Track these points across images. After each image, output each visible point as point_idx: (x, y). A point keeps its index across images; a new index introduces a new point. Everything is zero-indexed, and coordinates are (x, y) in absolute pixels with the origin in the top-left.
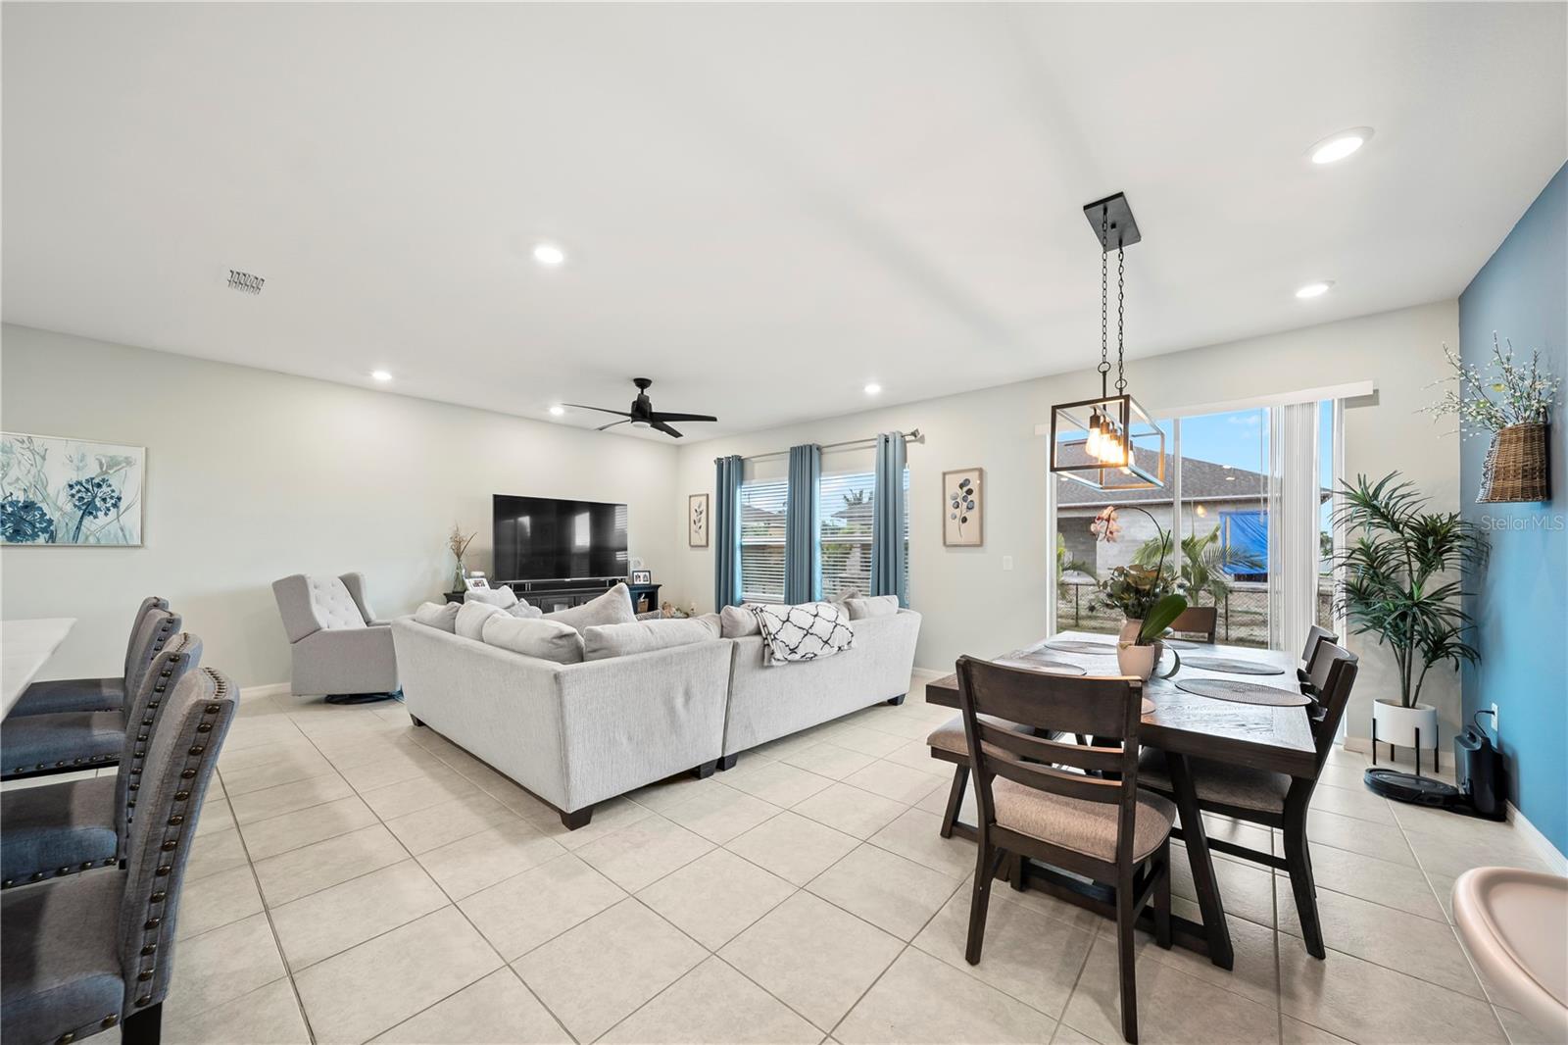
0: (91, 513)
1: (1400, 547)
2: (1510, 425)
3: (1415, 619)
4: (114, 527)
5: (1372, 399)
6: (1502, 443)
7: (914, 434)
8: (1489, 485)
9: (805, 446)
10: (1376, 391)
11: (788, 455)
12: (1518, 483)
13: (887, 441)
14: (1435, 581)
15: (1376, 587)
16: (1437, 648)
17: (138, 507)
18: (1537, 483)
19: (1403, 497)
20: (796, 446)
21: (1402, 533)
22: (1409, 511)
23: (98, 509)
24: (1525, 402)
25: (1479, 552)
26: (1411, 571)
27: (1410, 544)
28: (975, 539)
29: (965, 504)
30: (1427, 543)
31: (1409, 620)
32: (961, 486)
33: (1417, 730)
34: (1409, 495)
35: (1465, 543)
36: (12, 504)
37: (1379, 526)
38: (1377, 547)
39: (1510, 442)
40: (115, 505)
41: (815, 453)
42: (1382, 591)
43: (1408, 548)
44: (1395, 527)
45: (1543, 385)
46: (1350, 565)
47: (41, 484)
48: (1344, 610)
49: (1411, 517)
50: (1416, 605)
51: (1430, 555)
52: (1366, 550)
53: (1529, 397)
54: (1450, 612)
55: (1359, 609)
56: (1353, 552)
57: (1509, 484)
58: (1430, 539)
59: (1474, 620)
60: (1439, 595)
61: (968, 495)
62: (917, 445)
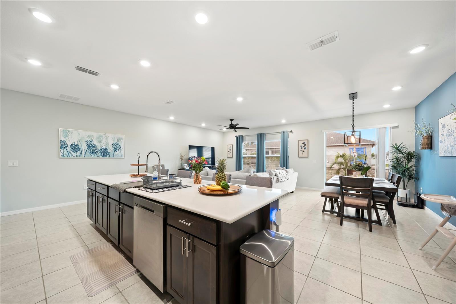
0: (116, 151)
1: (403, 158)
2: (425, 136)
3: (406, 172)
4: (120, 154)
5: (397, 127)
6: (424, 139)
7: (291, 131)
8: (421, 146)
9: (262, 134)
10: (398, 125)
11: (257, 135)
12: (426, 146)
13: (284, 133)
14: (410, 164)
15: (398, 165)
16: (410, 178)
17: (123, 149)
18: (430, 146)
19: (404, 148)
20: (259, 133)
21: (404, 155)
22: (405, 150)
23: (117, 150)
24: (428, 132)
25: (419, 158)
26: (405, 163)
27: (405, 157)
28: (307, 156)
29: (304, 148)
30: (409, 157)
31: (405, 172)
32: (303, 144)
33: (406, 194)
34: (405, 147)
35: (416, 157)
36: (103, 149)
37: (399, 153)
38: (398, 158)
39: (425, 139)
40: (120, 149)
41: (264, 135)
42: (399, 166)
43: (405, 158)
44: (403, 154)
45: (431, 129)
46: (393, 161)
47: (107, 144)
48: (391, 171)
49: (405, 151)
50: (407, 169)
51: (409, 159)
52: (396, 158)
53: (428, 131)
54: (413, 170)
55: (394, 170)
56: (394, 158)
57: (425, 146)
58: (410, 156)
59: (417, 172)
60: (411, 167)
61: (304, 146)
62: (291, 134)
